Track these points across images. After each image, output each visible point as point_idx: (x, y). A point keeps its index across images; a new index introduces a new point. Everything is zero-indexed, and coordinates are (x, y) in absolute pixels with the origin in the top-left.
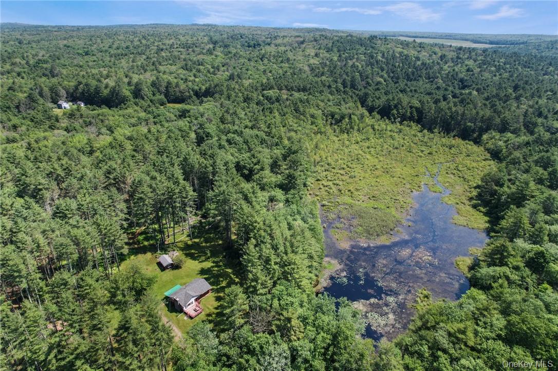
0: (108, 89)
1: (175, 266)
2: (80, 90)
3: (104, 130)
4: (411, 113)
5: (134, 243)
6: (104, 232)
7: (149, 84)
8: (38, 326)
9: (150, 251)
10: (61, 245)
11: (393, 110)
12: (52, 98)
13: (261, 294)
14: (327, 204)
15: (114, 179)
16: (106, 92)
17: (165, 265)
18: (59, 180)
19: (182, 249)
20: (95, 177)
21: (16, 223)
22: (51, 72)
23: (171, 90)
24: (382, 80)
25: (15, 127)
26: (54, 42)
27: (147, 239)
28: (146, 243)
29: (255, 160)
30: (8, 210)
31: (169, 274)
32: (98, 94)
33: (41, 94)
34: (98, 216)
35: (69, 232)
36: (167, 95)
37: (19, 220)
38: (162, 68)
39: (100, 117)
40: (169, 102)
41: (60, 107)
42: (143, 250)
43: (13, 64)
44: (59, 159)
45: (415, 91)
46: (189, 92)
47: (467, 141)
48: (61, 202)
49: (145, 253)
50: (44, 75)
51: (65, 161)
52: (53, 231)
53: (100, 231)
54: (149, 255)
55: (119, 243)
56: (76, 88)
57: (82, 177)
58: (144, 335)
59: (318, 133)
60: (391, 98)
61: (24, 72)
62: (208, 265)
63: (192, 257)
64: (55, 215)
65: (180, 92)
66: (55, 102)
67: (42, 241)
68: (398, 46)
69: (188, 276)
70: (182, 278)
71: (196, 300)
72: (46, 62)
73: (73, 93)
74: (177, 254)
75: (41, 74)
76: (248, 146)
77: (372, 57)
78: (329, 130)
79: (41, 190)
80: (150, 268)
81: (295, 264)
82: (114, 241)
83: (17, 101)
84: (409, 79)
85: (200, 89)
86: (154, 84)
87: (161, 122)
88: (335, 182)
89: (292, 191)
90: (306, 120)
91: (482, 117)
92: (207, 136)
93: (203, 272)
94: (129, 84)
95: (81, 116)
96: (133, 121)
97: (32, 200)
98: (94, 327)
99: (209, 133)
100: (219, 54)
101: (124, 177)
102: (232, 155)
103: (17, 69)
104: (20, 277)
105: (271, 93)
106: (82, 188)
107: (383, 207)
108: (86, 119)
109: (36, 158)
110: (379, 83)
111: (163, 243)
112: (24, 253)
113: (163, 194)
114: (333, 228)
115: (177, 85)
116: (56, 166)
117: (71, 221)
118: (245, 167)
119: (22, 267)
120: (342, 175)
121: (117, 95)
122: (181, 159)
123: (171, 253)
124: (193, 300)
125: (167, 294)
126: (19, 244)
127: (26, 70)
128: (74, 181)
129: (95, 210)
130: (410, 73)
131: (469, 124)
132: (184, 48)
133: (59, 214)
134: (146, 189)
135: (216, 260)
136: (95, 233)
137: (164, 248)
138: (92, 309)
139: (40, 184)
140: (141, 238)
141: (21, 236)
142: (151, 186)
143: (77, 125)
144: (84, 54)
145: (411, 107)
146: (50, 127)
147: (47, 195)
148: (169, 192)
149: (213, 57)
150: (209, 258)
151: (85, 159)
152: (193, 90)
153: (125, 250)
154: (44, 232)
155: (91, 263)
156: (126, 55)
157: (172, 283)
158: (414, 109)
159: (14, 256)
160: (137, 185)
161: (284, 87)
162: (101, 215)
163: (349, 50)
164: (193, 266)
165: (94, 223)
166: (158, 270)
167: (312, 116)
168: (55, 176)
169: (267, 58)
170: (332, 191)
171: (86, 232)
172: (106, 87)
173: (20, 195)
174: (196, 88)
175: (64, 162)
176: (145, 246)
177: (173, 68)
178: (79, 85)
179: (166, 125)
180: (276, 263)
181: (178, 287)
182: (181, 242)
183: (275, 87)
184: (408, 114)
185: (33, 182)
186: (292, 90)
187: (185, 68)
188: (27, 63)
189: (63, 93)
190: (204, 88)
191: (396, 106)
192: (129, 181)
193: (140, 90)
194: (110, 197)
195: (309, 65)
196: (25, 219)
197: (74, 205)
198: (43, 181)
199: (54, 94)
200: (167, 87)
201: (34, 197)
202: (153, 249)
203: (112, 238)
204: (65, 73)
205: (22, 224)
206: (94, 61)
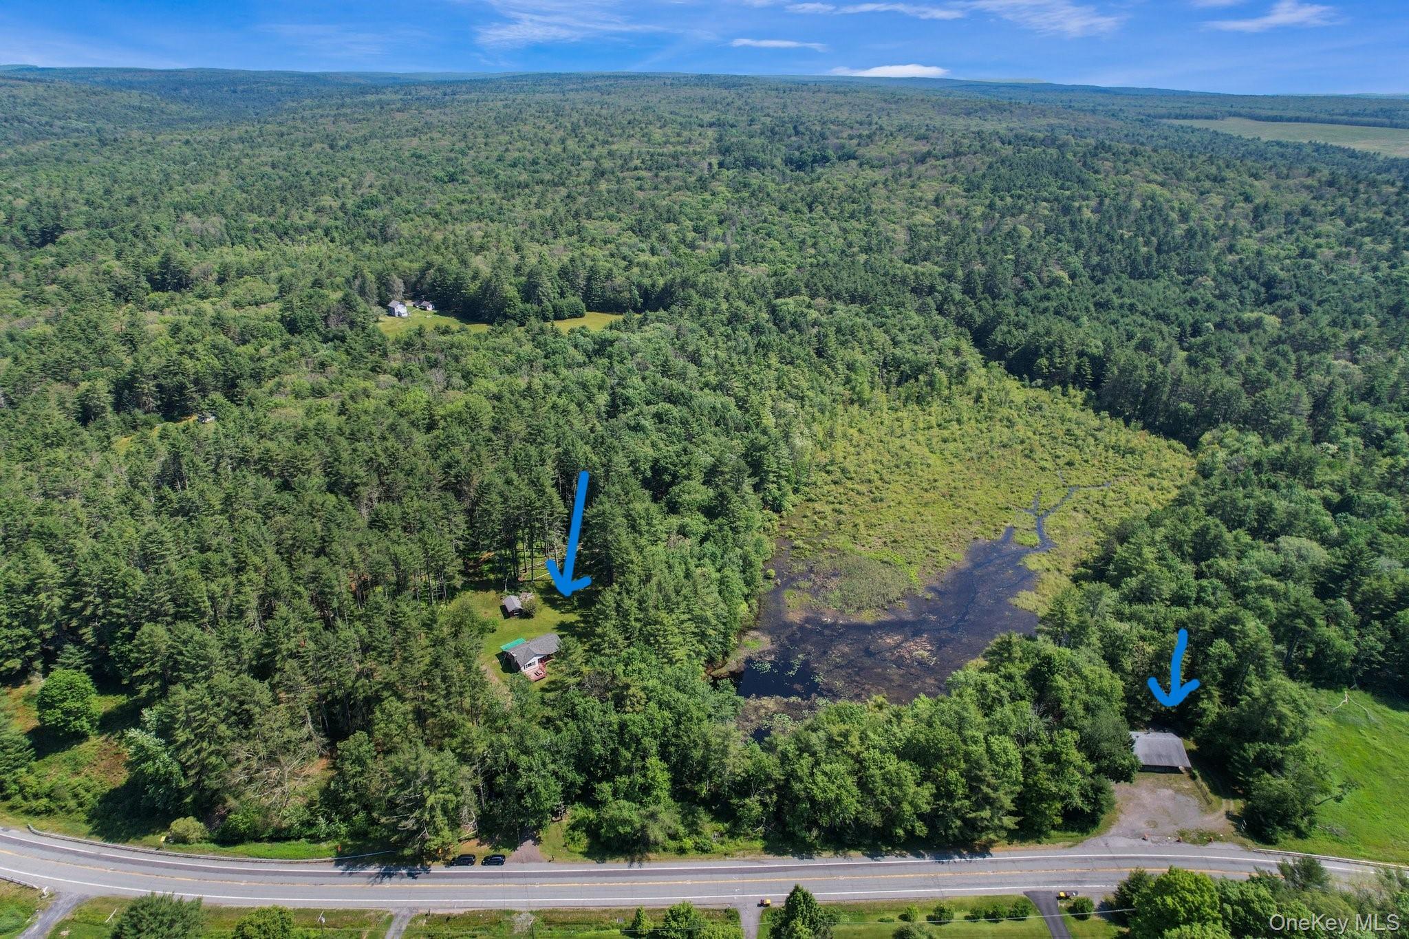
0: (478, 283)
1: (525, 614)
2: (428, 279)
3: (457, 380)
4: (1078, 367)
5: (475, 574)
6: (431, 553)
7: (554, 273)
8: (346, 648)
9: (495, 589)
10: (378, 563)
11: (1042, 356)
12: (379, 295)
13: (605, 655)
14: (802, 545)
15: (456, 477)
16: (473, 287)
17: (510, 610)
18: (380, 471)
19: (541, 591)
20: (429, 473)
21: (329, 530)
22: (383, 230)
23: (596, 286)
24: (1064, 275)
25: (323, 365)
26: (394, 143)
27: (492, 571)
28: (492, 577)
29: (684, 459)
30: (318, 511)
31: (514, 623)
32: (459, 289)
33: (362, 292)
34: (424, 531)
35: (388, 548)
36: (587, 296)
37: (333, 526)
38: (590, 226)
39: (455, 351)
40: (590, 309)
41: (391, 313)
42: (484, 586)
43: (319, 210)
44: (384, 438)
45: (1132, 308)
46: (630, 291)
47: (1174, 443)
48: (381, 506)
49: (487, 590)
50: (371, 236)
51: (391, 442)
52: (370, 545)
53: (426, 552)
54: (492, 594)
55: (449, 570)
56: (423, 272)
57: (412, 470)
58: (454, 673)
59: (852, 402)
60: (1042, 331)
61: (337, 227)
62: (572, 618)
63: (553, 604)
64: (372, 524)
65: (614, 289)
66: (384, 303)
67: (357, 556)
68: (1153, 176)
69: (539, 629)
70: (531, 631)
71: (541, 661)
72: (374, 203)
73: (415, 283)
74: (531, 597)
75: (363, 233)
76: (686, 429)
77: (1066, 210)
78: (880, 396)
79: (357, 485)
80: (490, 612)
81: (661, 623)
82: (443, 567)
83: (324, 308)
84: (1136, 274)
85: (653, 286)
86: (563, 273)
87: (555, 366)
88: (837, 506)
89: (720, 520)
90: (832, 375)
91: (1214, 393)
92: (624, 404)
93: (562, 627)
94: (518, 269)
95: (424, 347)
96: (508, 360)
97: (345, 499)
98: (405, 660)
99: (628, 399)
100: (723, 189)
101: (469, 475)
102: (653, 445)
103: (325, 221)
104: (332, 594)
105: (789, 304)
106: (410, 487)
107: (900, 562)
108: (430, 354)
109: (352, 434)
110: (1055, 282)
111: (515, 579)
112: (337, 567)
113: (519, 508)
114: (793, 588)
115: (609, 276)
116: (379, 449)
117: (392, 534)
118: (666, 469)
119: (335, 582)
120: (858, 493)
121: (491, 295)
122: (560, 450)
123: (523, 595)
124: (536, 659)
125: (504, 647)
126: (333, 557)
127: (339, 223)
128: (401, 475)
129: (423, 523)
130: (1139, 259)
131: (1184, 405)
132: (650, 170)
133: (377, 523)
134: (495, 497)
135: (585, 613)
136: (419, 553)
137: (515, 586)
138: (405, 640)
139: (357, 477)
140: (486, 567)
141: (335, 546)
142: (501, 494)
143: (414, 366)
144: (446, 179)
145: (1081, 354)
146: (373, 370)
147: (364, 491)
148: (526, 505)
149: (707, 196)
150: (576, 608)
151: (421, 439)
152: (639, 286)
153: (458, 581)
154: (360, 545)
155: (411, 591)
156: (527, 186)
157: (515, 635)
158: (1086, 359)
159: (326, 569)
160: (484, 489)
161: (822, 291)
162: (430, 531)
163: (1021, 188)
164: (549, 616)
165: (420, 540)
166: (501, 615)
167: (851, 367)
168: (375, 465)
169: (822, 204)
170: (822, 523)
171: (408, 550)
172: (474, 278)
173: (331, 488)
174: (647, 282)
175: (389, 444)
176: (489, 580)
177: (614, 227)
178: (428, 268)
179: (564, 372)
180: (637, 620)
181: (521, 641)
182: (542, 580)
183: (804, 290)
184: (1072, 369)
185: (349, 473)
186: (838, 299)
187: (639, 229)
188: (343, 207)
189: (399, 285)
190: (661, 282)
191: (1049, 349)
192: (475, 482)
193: (536, 287)
194: (445, 506)
195: (910, 229)
196: (339, 525)
197: (397, 511)
198: (362, 473)
199: (383, 288)
200: (589, 279)
201: (348, 494)
202: (498, 586)
203: (441, 563)
204: (405, 233)
205: (335, 531)
206: (463, 202)
